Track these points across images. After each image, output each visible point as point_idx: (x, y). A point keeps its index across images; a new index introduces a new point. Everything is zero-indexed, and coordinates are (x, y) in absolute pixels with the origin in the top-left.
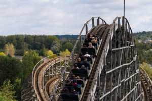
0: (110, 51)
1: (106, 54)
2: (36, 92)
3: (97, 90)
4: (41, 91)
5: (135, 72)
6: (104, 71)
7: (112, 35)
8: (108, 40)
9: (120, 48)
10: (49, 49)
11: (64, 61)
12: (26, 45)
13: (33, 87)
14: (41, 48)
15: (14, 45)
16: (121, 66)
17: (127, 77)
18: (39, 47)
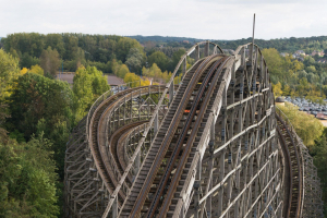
0: (223, 110)
1: (216, 117)
2: (93, 153)
3: (196, 187)
4: (103, 150)
5: (269, 135)
6: (210, 149)
7: (228, 80)
8: (220, 92)
9: (243, 101)
10: (124, 62)
11: (147, 96)
12: (80, 52)
13: (87, 143)
14: (109, 59)
15: (59, 51)
16: (242, 133)
17: (253, 148)
18: (104, 57)
